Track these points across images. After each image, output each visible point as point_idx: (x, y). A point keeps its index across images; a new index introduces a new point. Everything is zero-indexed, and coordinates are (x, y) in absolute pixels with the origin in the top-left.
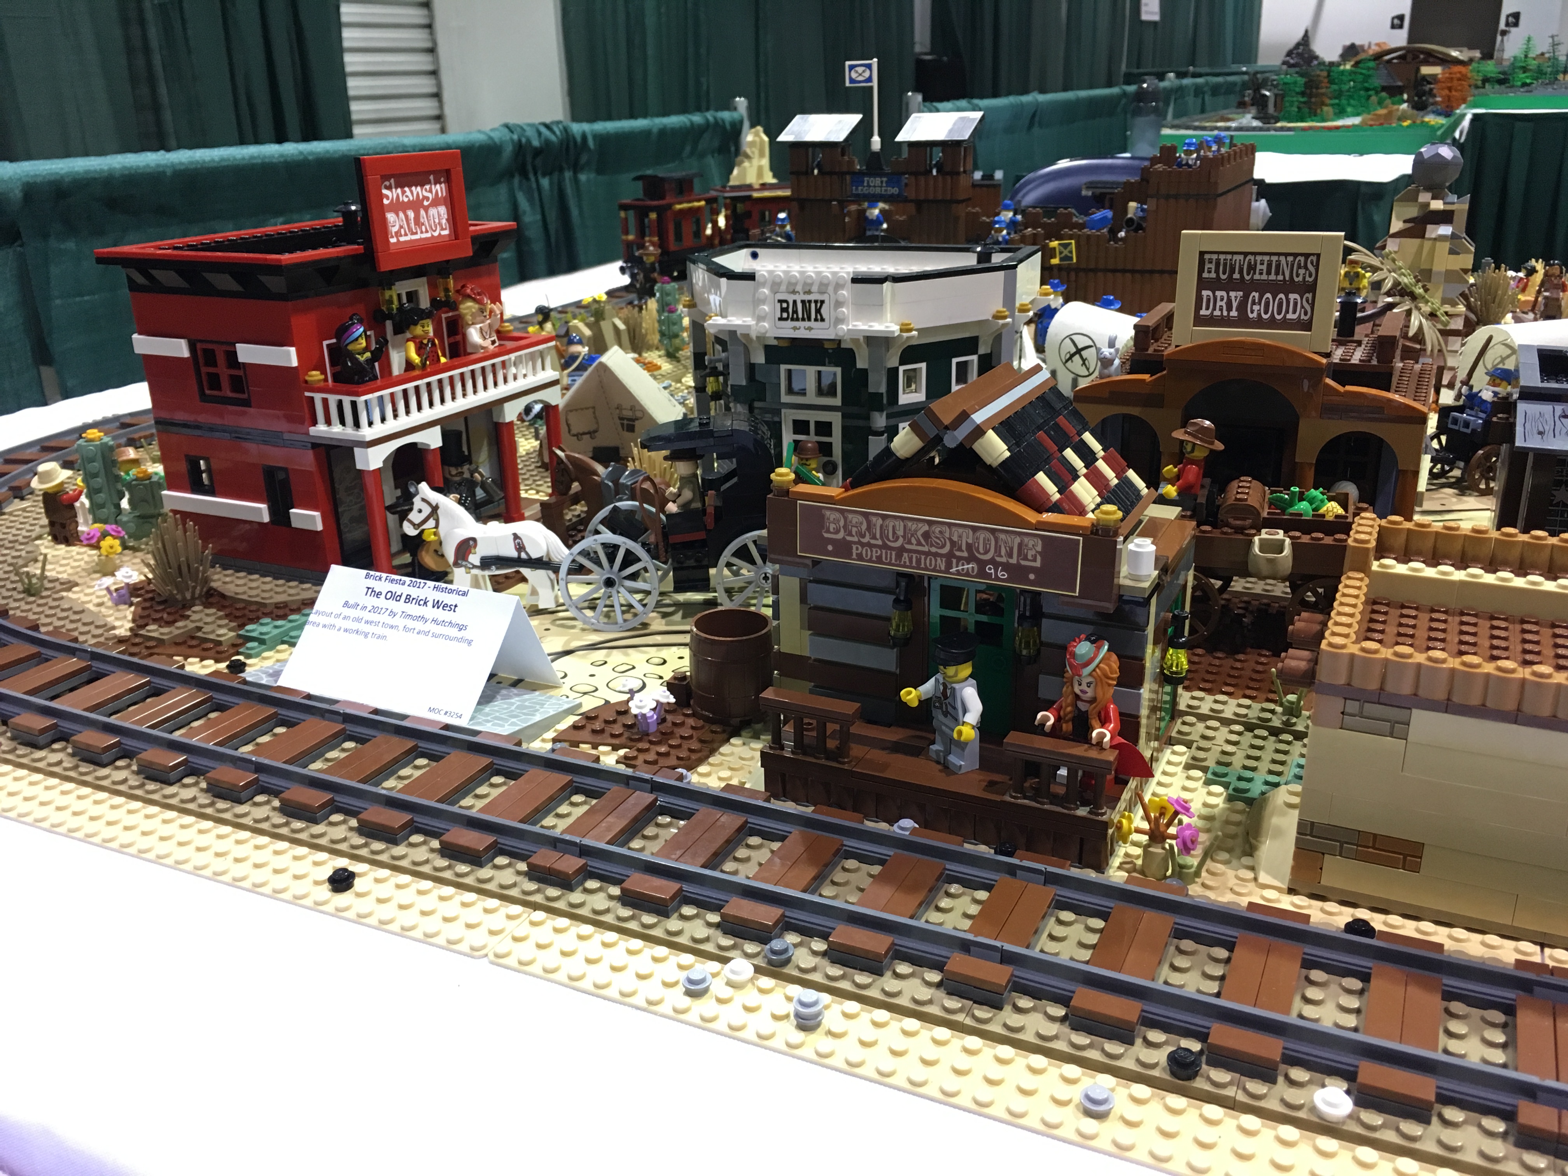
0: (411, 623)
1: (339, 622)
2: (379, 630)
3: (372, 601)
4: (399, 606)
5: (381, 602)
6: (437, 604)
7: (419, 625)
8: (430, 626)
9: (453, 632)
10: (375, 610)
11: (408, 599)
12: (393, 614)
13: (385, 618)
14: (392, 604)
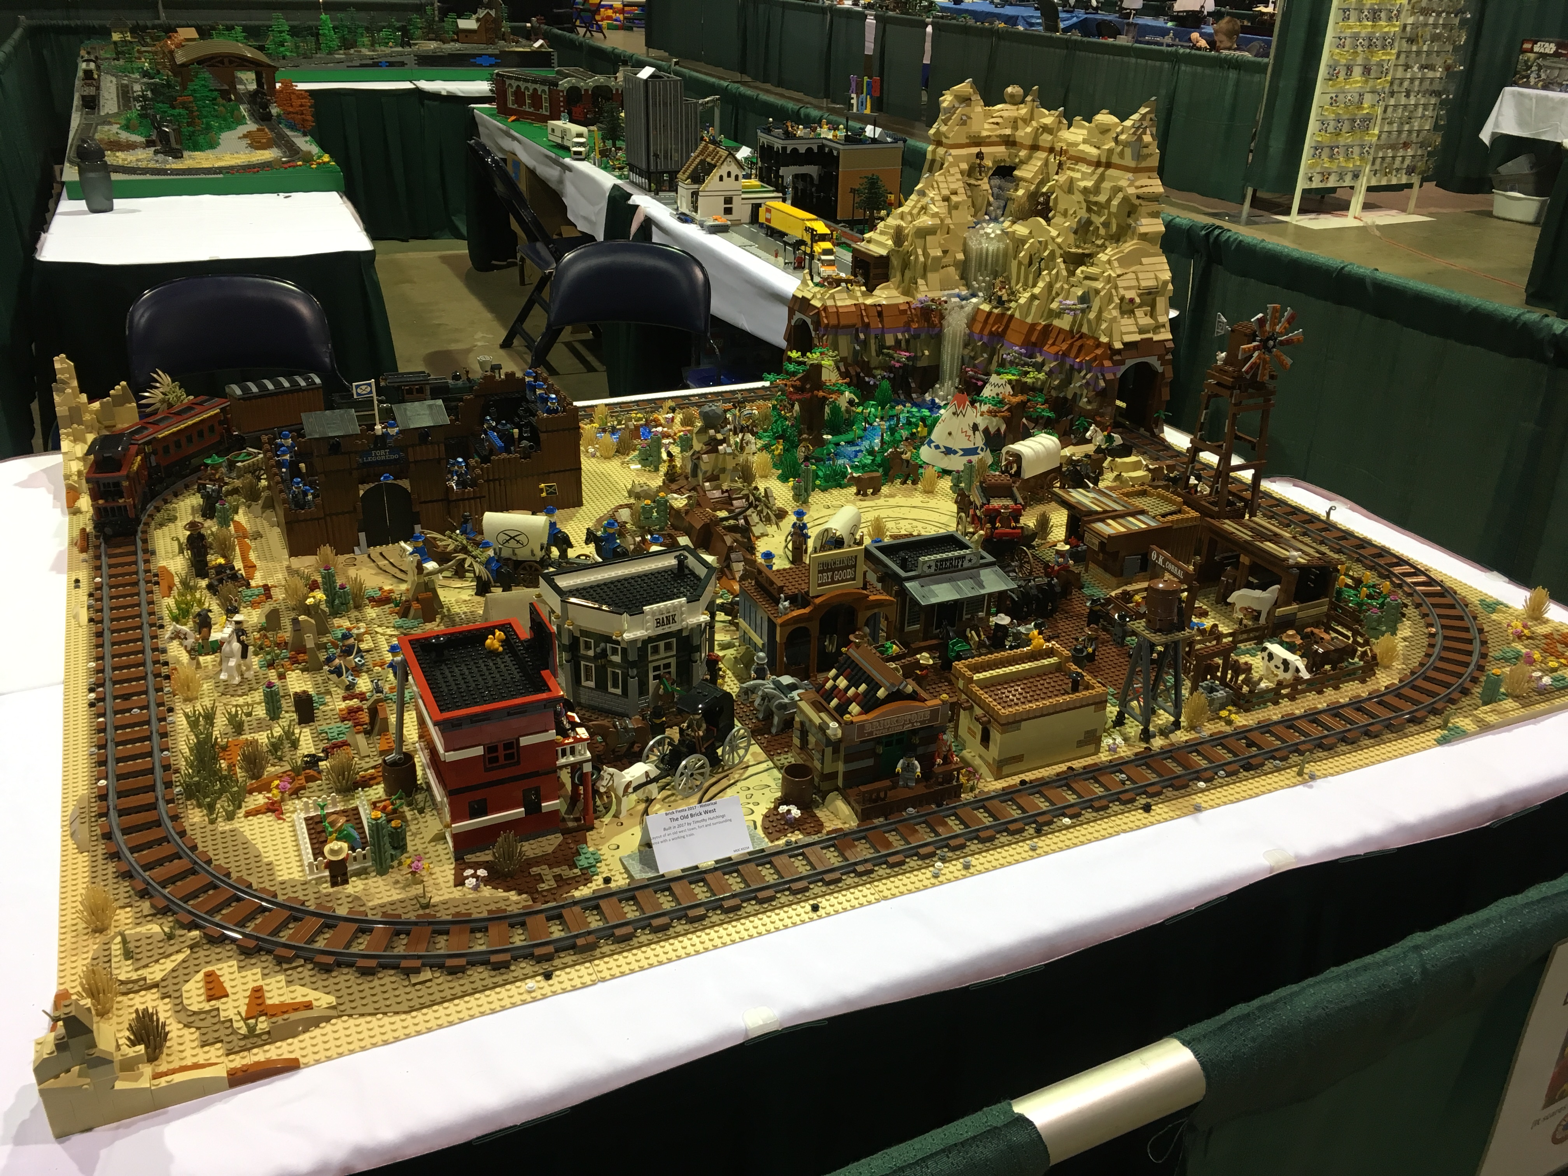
0: (700, 824)
1: (667, 838)
2: (688, 833)
3: (676, 823)
4: (690, 820)
5: (680, 822)
6: (706, 812)
7: (704, 823)
8: (708, 822)
9: (721, 819)
10: (679, 826)
11: (692, 815)
12: (689, 824)
13: (686, 827)
14: (686, 821)
